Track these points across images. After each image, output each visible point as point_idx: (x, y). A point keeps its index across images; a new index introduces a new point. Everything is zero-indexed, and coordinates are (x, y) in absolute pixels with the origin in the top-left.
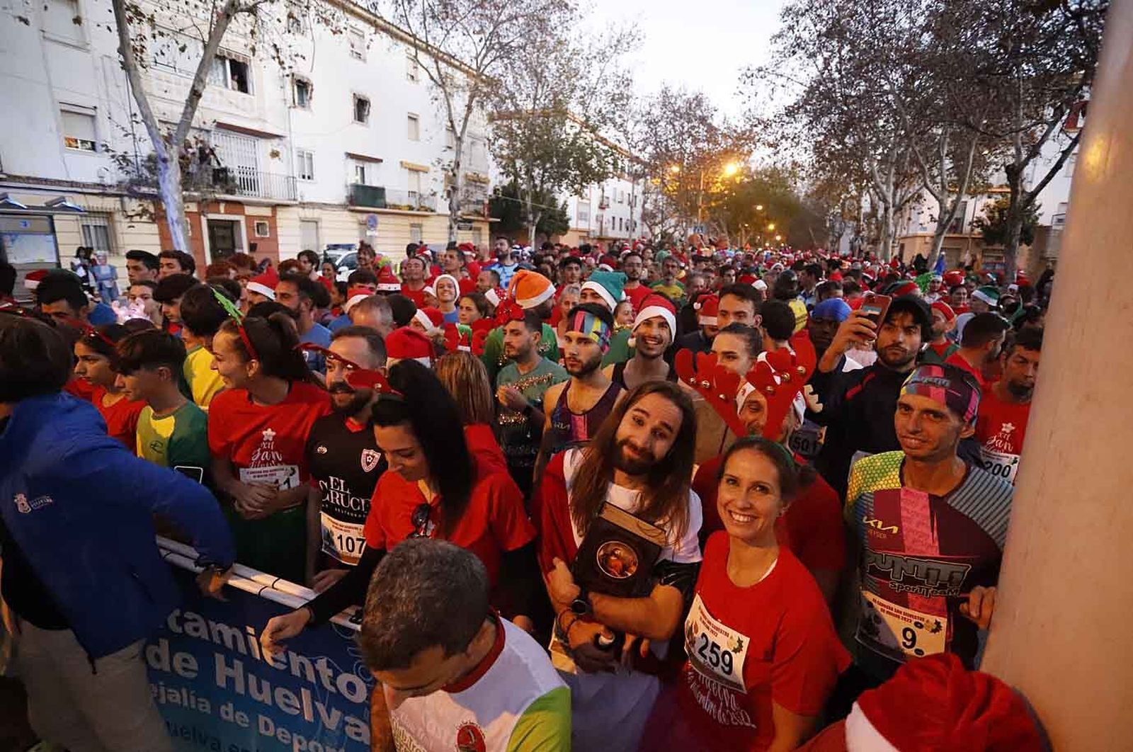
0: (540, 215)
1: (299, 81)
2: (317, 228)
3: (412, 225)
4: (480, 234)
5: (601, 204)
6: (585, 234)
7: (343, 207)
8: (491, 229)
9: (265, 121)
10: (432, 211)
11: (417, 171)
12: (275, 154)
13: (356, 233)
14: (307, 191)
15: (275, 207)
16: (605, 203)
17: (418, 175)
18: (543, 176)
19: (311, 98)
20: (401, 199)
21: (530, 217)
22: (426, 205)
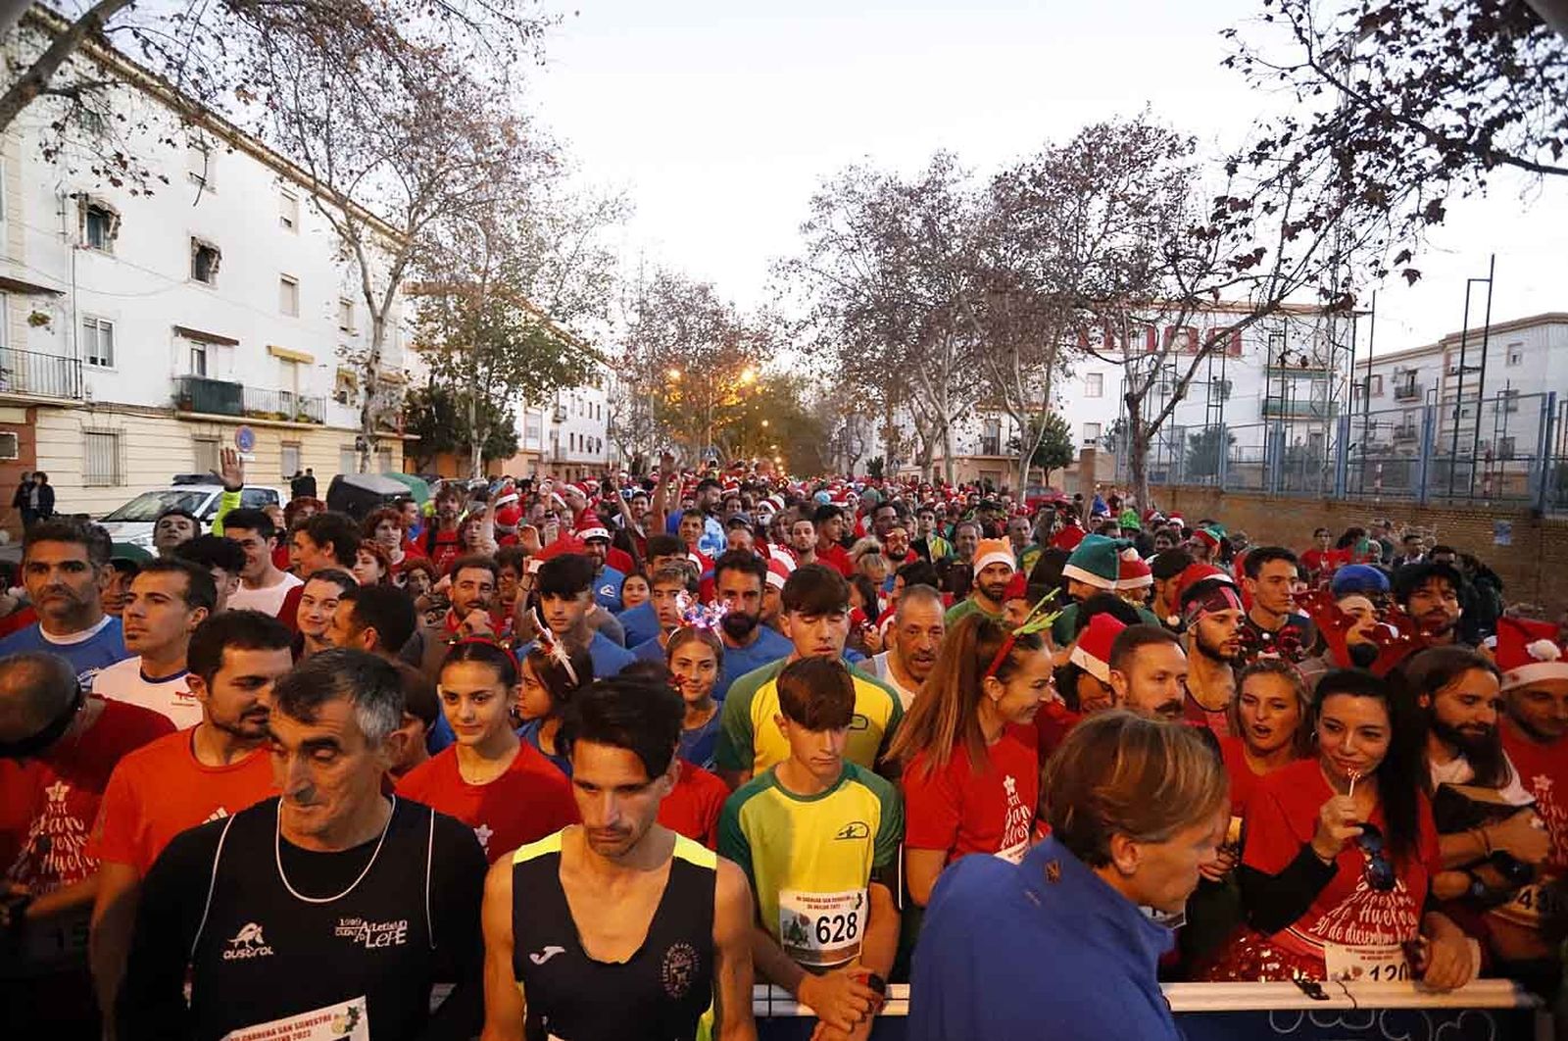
0: (488, 430)
1: (94, 207)
2: (116, 446)
3: (284, 444)
4: (390, 458)
5: (556, 416)
6: (536, 457)
7: (164, 412)
8: (406, 453)
9: (22, 264)
10: (318, 422)
11: (294, 361)
12: (38, 320)
13: (190, 455)
14: (100, 385)
15: (33, 408)
16: (561, 415)
17: (296, 368)
18: (490, 378)
19: (115, 236)
20: (268, 404)
21: (475, 434)
22: (308, 413)
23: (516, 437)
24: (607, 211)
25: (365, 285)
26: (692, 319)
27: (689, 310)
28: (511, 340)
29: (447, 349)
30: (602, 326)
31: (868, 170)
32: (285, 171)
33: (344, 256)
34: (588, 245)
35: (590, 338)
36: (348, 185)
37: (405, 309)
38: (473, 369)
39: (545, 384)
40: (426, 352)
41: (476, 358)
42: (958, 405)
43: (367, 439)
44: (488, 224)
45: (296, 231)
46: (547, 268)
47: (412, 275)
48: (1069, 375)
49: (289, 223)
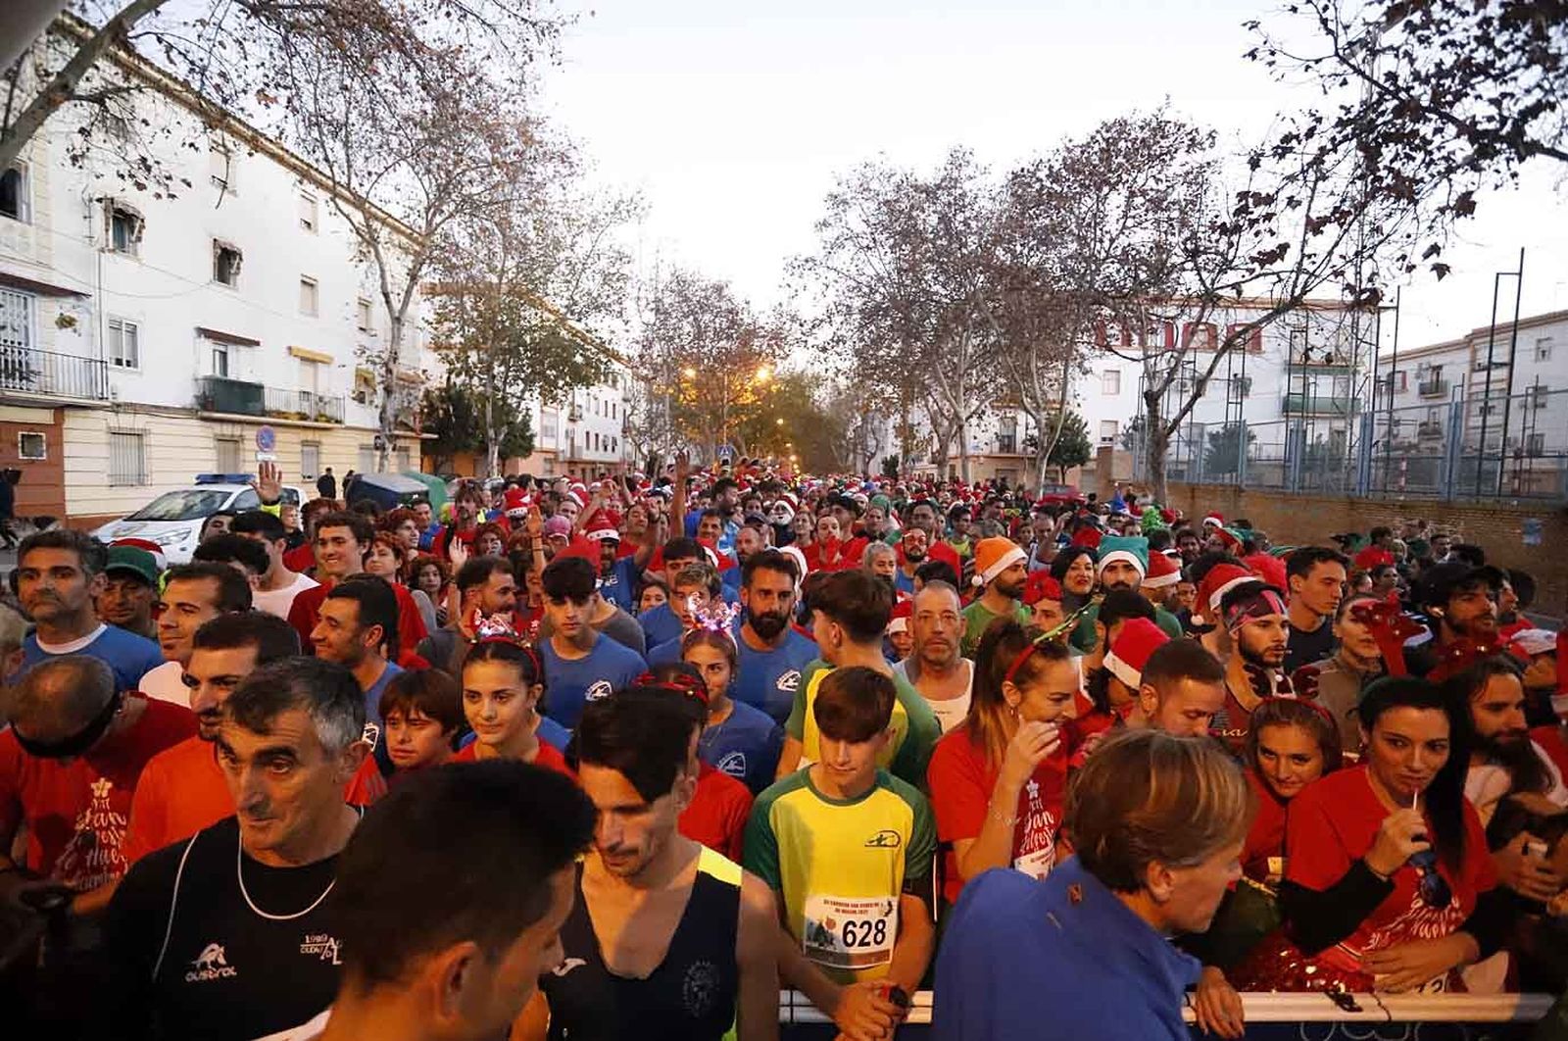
0: (505, 429)
1: (120, 211)
2: (140, 447)
3: (305, 443)
4: (408, 457)
5: (572, 415)
6: (552, 456)
7: (188, 412)
8: (423, 452)
9: (50, 268)
10: (337, 422)
11: (314, 361)
12: (66, 322)
13: (212, 454)
14: (125, 386)
15: (60, 409)
16: (577, 413)
17: (316, 368)
18: (507, 377)
19: (139, 239)
20: (288, 403)
21: (491, 433)
22: (328, 413)
23: (532, 436)
24: (622, 210)
25: (384, 285)
26: (707, 317)
27: (704, 307)
28: (528, 339)
29: (464, 349)
30: (617, 324)
31: (883, 167)
32: (305, 173)
33: (363, 256)
34: (603, 245)
35: (606, 336)
36: (367, 187)
37: (422, 310)
38: (490, 368)
39: (561, 383)
40: (444, 352)
41: (493, 357)
42: (975, 403)
43: (385, 439)
44: (504, 225)
45: (316, 231)
46: (562, 267)
47: (430, 275)
48: (1085, 373)
49: (309, 225)
